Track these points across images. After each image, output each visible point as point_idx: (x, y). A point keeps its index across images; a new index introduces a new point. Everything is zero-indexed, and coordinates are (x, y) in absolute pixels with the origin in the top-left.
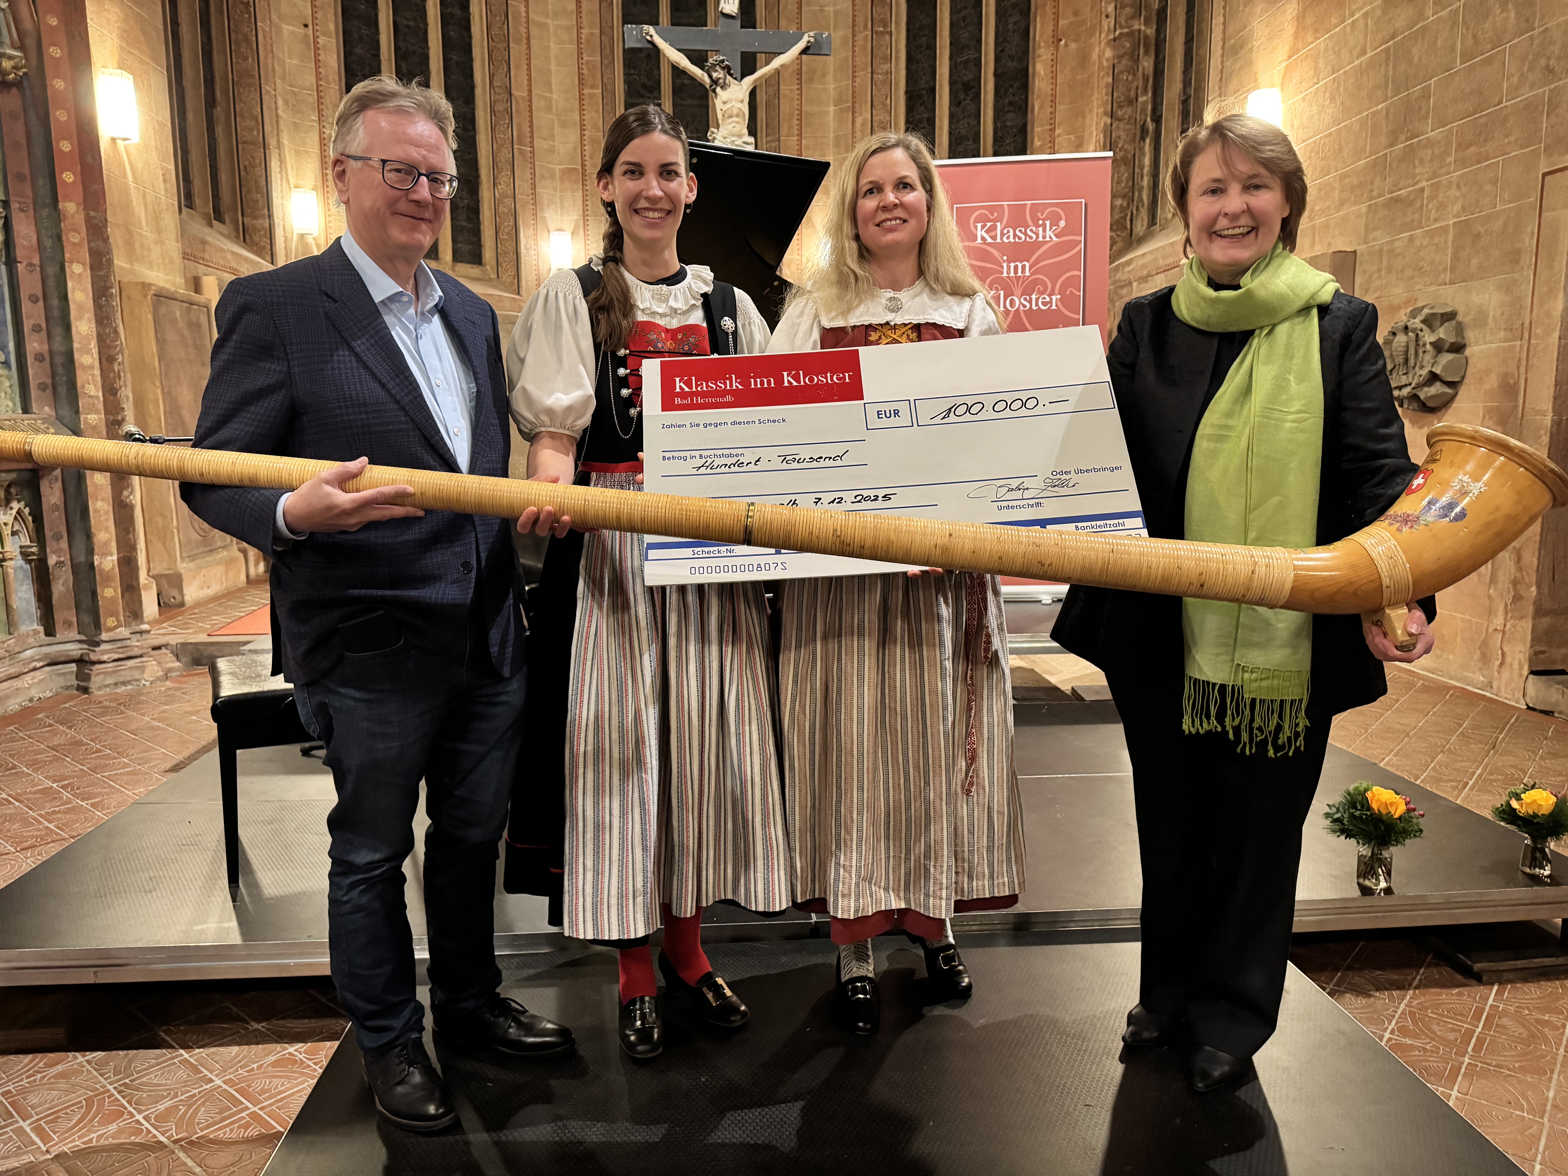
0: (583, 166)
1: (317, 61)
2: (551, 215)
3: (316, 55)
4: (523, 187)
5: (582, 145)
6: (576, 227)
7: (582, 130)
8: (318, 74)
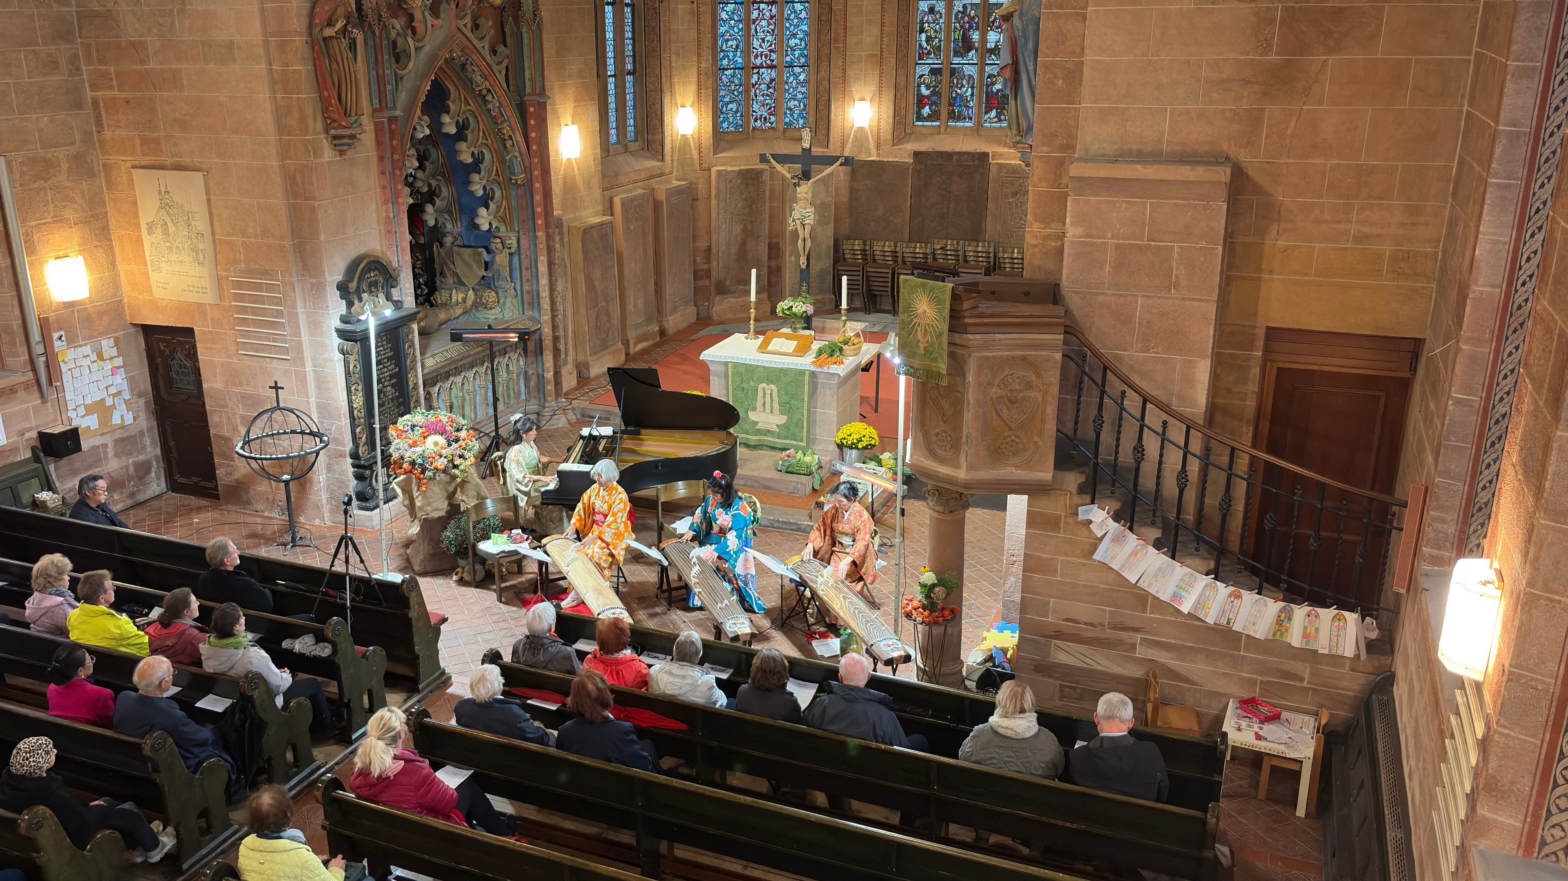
0: (881, 52)
1: (699, 22)
2: (857, 89)
3: (698, 18)
4: (836, 72)
5: (882, 37)
6: (874, 95)
7: (882, 26)
8: (698, 30)
